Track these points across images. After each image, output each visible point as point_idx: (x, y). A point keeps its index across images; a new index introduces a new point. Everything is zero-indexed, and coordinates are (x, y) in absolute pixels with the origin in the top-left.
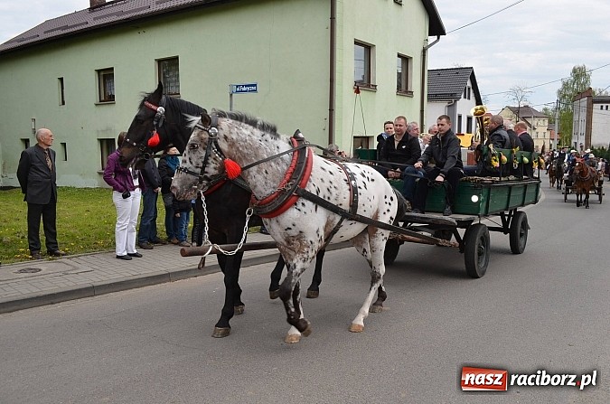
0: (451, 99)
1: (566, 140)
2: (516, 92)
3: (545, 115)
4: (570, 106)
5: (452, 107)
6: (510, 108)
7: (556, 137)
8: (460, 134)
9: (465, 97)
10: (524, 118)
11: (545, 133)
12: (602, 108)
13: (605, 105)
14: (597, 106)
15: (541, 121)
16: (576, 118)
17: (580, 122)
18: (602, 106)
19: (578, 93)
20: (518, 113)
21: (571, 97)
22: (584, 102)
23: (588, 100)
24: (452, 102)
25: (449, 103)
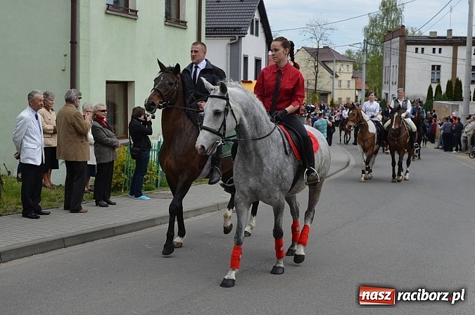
0: (234, 34)
1: (375, 90)
2: (315, 28)
3: (348, 59)
4: (379, 48)
5: (235, 45)
6: (307, 50)
7: (364, 87)
8: (246, 81)
9: (252, 33)
10: (324, 63)
11: (349, 81)
12: (417, 51)
13: (420, 47)
14: (411, 49)
15: (345, 66)
16: (386, 62)
17: (392, 68)
18: (417, 49)
19: (389, 32)
20: (317, 55)
21: (380, 37)
22: (396, 42)
23: (400, 41)
24: (235, 39)
25: (231, 40)
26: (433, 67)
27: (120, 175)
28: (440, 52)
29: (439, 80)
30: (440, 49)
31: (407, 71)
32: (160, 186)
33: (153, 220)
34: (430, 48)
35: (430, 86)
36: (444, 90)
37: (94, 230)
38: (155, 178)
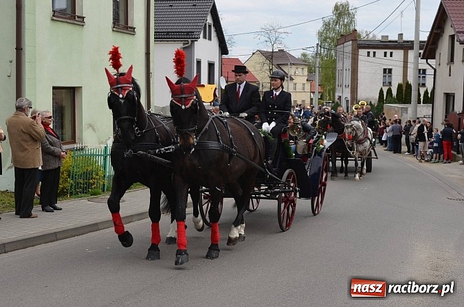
0: (188, 38)
1: (329, 95)
2: (269, 32)
3: (303, 62)
4: (333, 52)
5: (189, 48)
6: (262, 53)
7: (317, 89)
8: (199, 85)
9: (205, 37)
10: (279, 66)
11: (304, 84)
12: (368, 55)
13: (372, 51)
14: (363, 52)
15: (300, 70)
16: (339, 66)
17: (344, 71)
18: (369, 53)
19: (342, 36)
20: (272, 59)
21: (333, 41)
22: (348, 46)
23: (352, 45)
24: (188, 43)
25: (184, 44)
26: (385, 70)
27: (66, 181)
28: (391, 56)
29: (390, 83)
30: (391, 53)
31: (360, 75)
32: (107, 190)
33: (96, 224)
34: (382, 51)
35: (381, 89)
36: (394, 93)
37: (35, 235)
38: (102, 183)
